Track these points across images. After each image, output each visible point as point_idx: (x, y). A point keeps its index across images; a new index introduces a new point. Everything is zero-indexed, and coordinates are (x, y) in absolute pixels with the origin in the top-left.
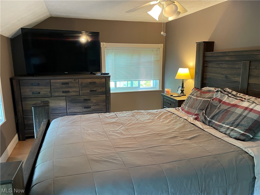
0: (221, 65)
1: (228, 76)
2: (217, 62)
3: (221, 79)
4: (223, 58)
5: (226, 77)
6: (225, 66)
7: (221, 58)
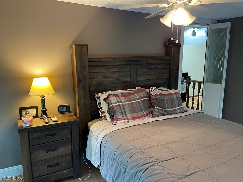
0: (111, 69)
1: (119, 78)
2: (106, 67)
3: (112, 82)
4: (114, 63)
5: (117, 79)
6: (114, 70)
7: (111, 63)
